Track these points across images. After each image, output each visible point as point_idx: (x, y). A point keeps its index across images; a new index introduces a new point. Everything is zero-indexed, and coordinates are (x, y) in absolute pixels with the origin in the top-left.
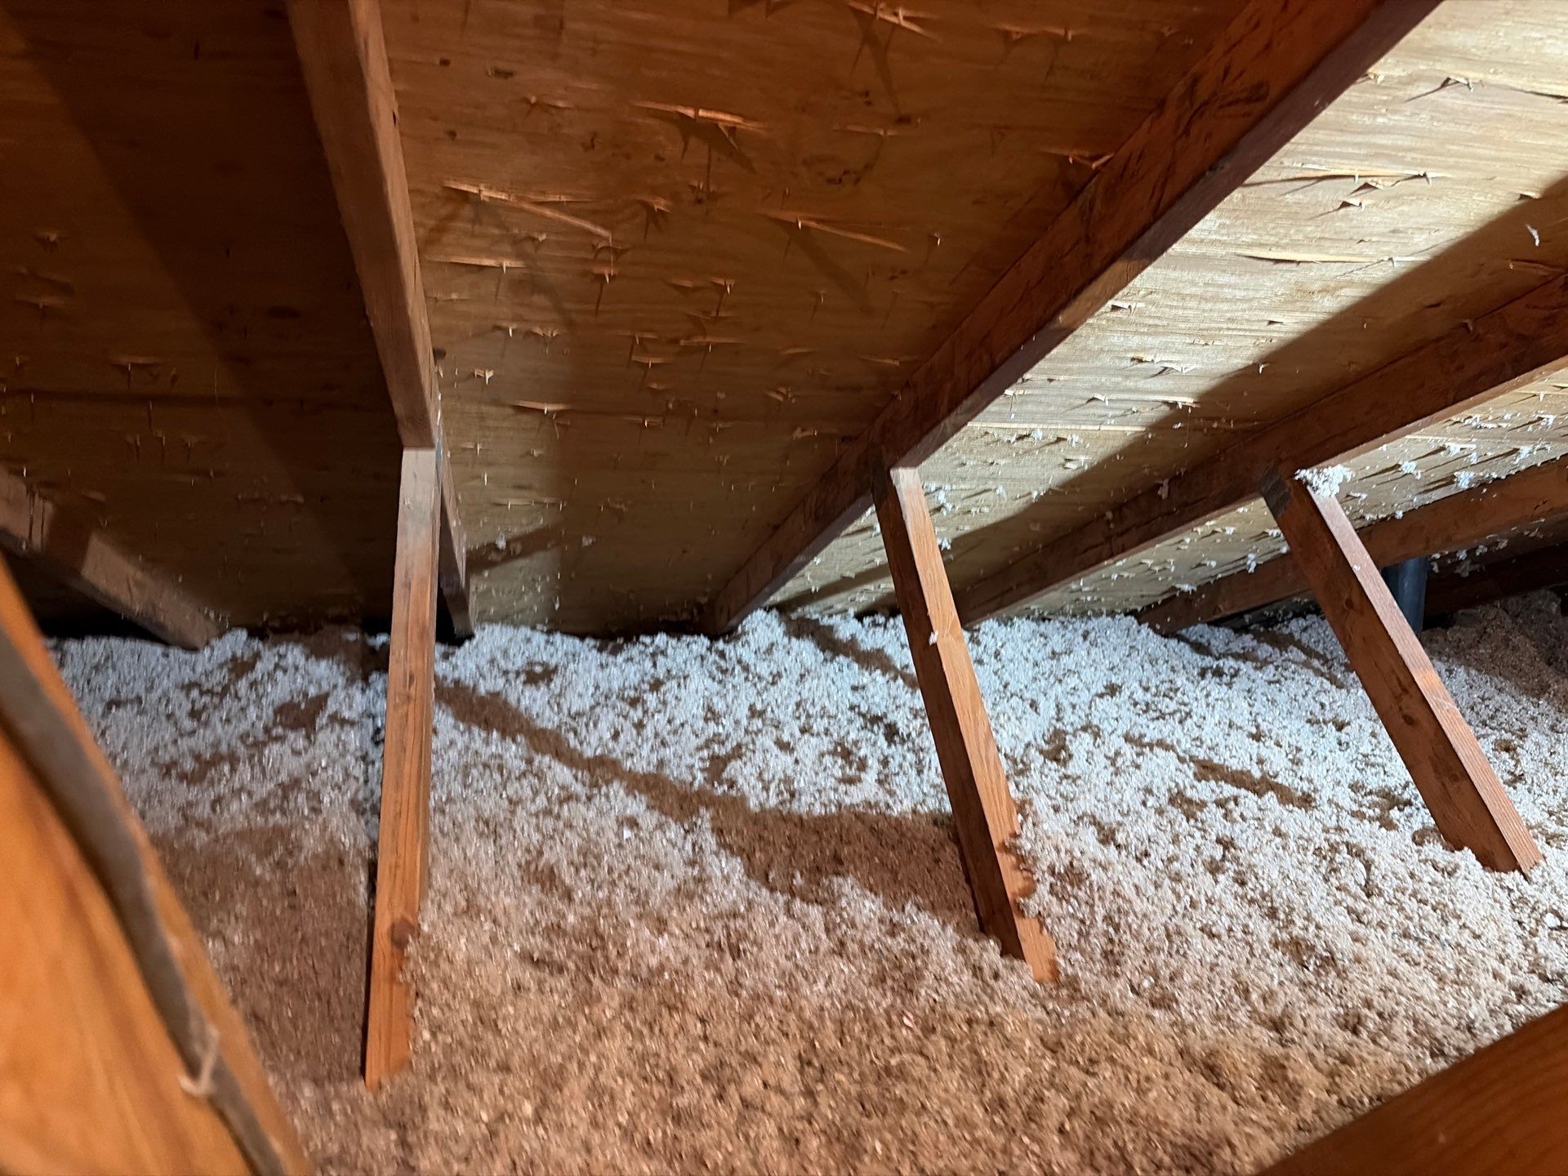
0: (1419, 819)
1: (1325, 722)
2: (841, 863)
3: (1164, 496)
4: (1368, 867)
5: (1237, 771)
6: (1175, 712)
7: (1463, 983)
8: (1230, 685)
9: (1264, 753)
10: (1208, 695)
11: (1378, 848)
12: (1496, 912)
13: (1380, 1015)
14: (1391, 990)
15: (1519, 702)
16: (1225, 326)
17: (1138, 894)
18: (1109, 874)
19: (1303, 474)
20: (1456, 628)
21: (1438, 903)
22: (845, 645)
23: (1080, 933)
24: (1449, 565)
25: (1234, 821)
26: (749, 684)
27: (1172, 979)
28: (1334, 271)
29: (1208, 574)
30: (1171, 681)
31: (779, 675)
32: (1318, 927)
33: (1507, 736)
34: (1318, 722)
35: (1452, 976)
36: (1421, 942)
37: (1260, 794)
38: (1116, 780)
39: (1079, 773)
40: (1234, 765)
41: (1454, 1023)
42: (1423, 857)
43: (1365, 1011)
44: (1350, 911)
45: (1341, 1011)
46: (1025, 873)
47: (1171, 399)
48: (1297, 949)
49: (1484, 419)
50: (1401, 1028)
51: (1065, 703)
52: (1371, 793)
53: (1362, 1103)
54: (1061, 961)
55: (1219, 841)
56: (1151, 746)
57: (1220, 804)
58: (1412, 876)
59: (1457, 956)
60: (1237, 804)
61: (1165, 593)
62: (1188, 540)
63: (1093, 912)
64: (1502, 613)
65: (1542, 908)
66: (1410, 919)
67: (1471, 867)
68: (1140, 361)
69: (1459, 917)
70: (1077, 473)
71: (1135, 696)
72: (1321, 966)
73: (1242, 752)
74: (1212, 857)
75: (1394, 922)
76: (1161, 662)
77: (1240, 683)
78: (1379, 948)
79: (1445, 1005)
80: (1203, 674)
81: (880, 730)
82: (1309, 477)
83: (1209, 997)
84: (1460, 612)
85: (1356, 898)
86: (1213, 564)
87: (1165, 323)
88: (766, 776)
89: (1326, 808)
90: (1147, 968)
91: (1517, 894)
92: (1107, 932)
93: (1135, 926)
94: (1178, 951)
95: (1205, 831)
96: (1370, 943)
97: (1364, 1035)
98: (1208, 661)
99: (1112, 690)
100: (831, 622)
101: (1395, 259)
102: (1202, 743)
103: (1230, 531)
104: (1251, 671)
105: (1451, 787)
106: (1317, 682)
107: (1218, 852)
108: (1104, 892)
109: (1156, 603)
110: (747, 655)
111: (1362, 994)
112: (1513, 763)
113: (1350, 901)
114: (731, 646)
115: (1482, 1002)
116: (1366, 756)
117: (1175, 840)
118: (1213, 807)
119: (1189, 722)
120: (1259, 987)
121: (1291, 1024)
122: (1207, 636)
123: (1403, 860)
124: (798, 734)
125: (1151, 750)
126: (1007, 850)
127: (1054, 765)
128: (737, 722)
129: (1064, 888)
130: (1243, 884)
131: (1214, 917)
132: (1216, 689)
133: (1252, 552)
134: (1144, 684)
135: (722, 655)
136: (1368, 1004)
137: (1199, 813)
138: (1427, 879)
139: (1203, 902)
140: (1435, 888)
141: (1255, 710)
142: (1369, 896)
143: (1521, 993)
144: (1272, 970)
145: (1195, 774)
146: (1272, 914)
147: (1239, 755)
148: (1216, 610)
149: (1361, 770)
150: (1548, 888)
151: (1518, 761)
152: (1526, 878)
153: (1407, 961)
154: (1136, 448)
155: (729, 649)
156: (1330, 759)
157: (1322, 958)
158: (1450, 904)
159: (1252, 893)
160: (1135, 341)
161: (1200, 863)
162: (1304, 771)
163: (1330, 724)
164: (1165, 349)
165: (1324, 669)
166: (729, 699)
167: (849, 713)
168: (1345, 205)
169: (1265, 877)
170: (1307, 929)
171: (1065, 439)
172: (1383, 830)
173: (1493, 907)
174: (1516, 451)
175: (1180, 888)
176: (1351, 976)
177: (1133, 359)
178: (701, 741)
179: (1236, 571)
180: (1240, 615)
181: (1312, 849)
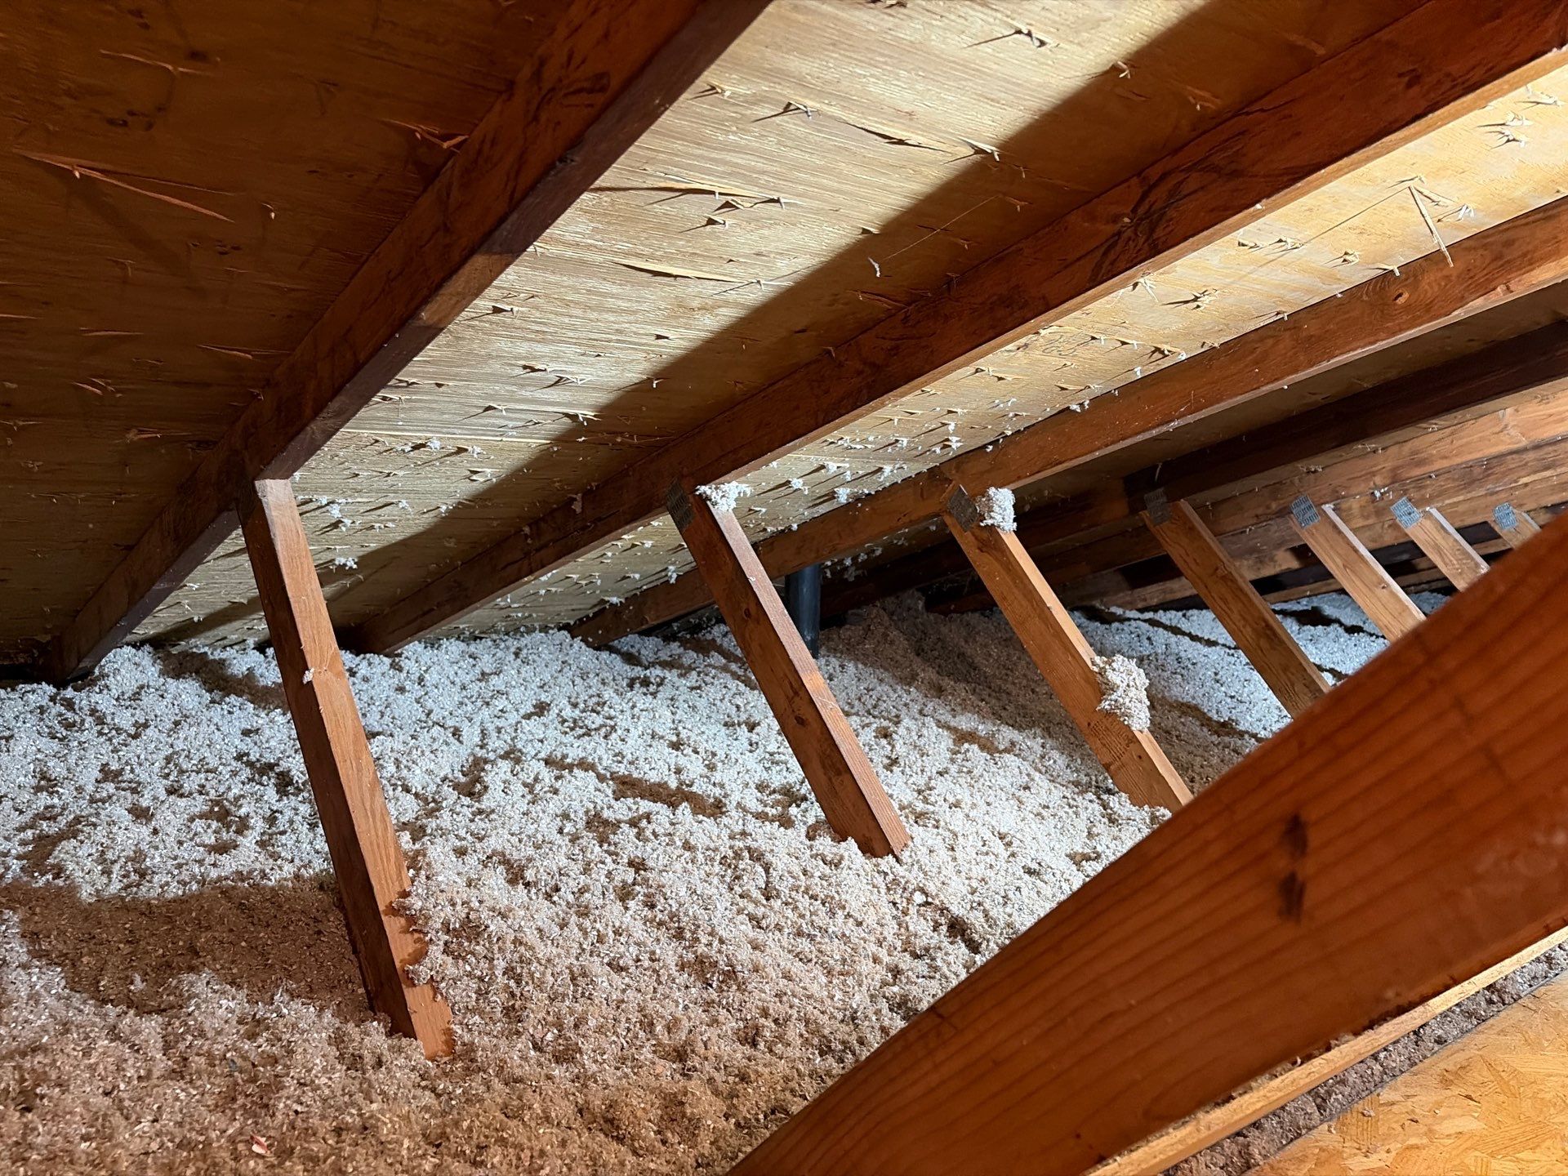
0: (813, 813)
1: (739, 725)
2: (197, 954)
3: (578, 510)
4: (767, 871)
5: (654, 784)
6: (602, 726)
7: (848, 973)
8: (654, 695)
9: (682, 761)
10: (633, 707)
11: (776, 850)
12: (874, 897)
13: (776, 1021)
14: (785, 994)
15: (895, 691)
16: (614, 337)
17: (541, 938)
18: (509, 923)
19: (703, 489)
20: (847, 626)
21: (827, 896)
22: (240, 682)
23: (478, 992)
24: (839, 571)
25: (647, 840)
26: (102, 739)
27: (576, 1026)
28: (709, 288)
29: (634, 586)
30: (599, 696)
31: (146, 726)
32: (722, 941)
33: (885, 723)
34: (733, 725)
35: (838, 968)
36: (811, 938)
37: (673, 806)
38: (532, 808)
39: (493, 805)
40: (653, 777)
41: (840, 1016)
42: (814, 852)
43: (762, 1021)
44: (751, 917)
45: (741, 1024)
46: (416, 935)
47: (571, 411)
48: (701, 967)
49: (853, 441)
50: (794, 1031)
51: (491, 727)
52: (774, 792)
53: (758, 1120)
54: (457, 1029)
55: (631, 864)
56: (570, 767)
57: (633, 823)
58: (805, 872)
59: (842, 947)
60: (649, 822)
61: (595, 606)
62: (609, 554)
63: (492, 968)
64: (882, 612)
65: (911, 887)
66: (802, 916)
67: (853, 856)
68: (533, 370)
69: (844, 908)
70: (485, 486)
71: (563, 714)
72: (722, 982)
73: (661, 763)
74: (623, 881)
75: (789, 923)
76: (591, 676)
77: (665, 692)
78: (777, 951)
79: (832, 999)
80: (631, 686)
81: (270, 782)
82: (709, 492)
83: (614, 1038)
84: (850, 612)
85: (756, 903)
86: (637, 576)
87: (552, 330)
88: (110, 856)
89: (733, 813)
90: (550, 1019)
91: (891, 877)
92: (507, 986)
93: (537, 975)
94: (583, 993)
95: (617, 854)
96: (768, 949)
97: (762, 1046)
98: (638, 671)
99: (541, 709)
100: (224, 655)
101: (762, 282)
102: (623, 757)
103: (648, 544)
104: (676, 679)
105: (836, 781)
106: (734, 685)
107: (630, 876)
108: (504, 943)
109: (587, 616)
110: (104, 702)
111: (760, 1004)
112: (889, 748)
113: (751, 908)
114: (83, 694)
115: (864, 988)
116: (772, 754)
117: (586, 871)
118: (625, 827)
119: (614, 735)
120: (662, 1017)
121: (693, 1051)
122: (638, 646)
123: (797, 858)
124: (163, 795)
125: (571, 771)
126: (394, 911)
127: (466, 800)
128: (80, 789)
129: (460, 944)
130: (652, 907)
131: (622, 949)
132: (642, 701)
133: (672, 564)
134: (572, 700)
135: (69, 705)
136: (765, 1013)
137: (612, 836)
138: (818, 874)
139: (611, 934)
140: (824, 883)
141: (677, 717)
142: (768, 899)
143: (896, 972)
144: (677, 994)
145: (614, 792)
146: (679, 935)
147: (658, 767)
148: (643, 621)
149: (767, 769)
150: (916, 867)
151: (893, 747)
152: (898, 860)
153: (801, 960)
154: (542, 462)
155: (82, 699)
156: (740, 761)
157: (724, 973)
158: (836, 896)
159: (660, 916)
160: (523, 348)
161: (611, 890)
162: (717, 777)
163: (743, 726)
164: (556, 358)
165: (741, 672)
166: (72, 760)
167: (234, 763)
168: (711, 222)
169: (674, 895)
170: (711, 944)
171: (466, 450)
172: (782, 829)
173: (871, 892)
174: (880, 469)
175: (587, 924)
176: (750, 987)
177: (525, 367)
178: (26, 818)
179: (659, 583)
180: (668, 624)
181: (718, 858)
